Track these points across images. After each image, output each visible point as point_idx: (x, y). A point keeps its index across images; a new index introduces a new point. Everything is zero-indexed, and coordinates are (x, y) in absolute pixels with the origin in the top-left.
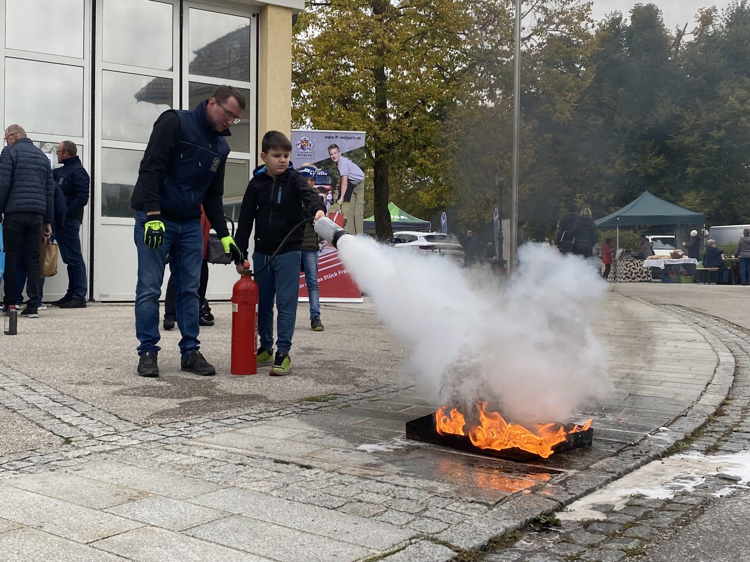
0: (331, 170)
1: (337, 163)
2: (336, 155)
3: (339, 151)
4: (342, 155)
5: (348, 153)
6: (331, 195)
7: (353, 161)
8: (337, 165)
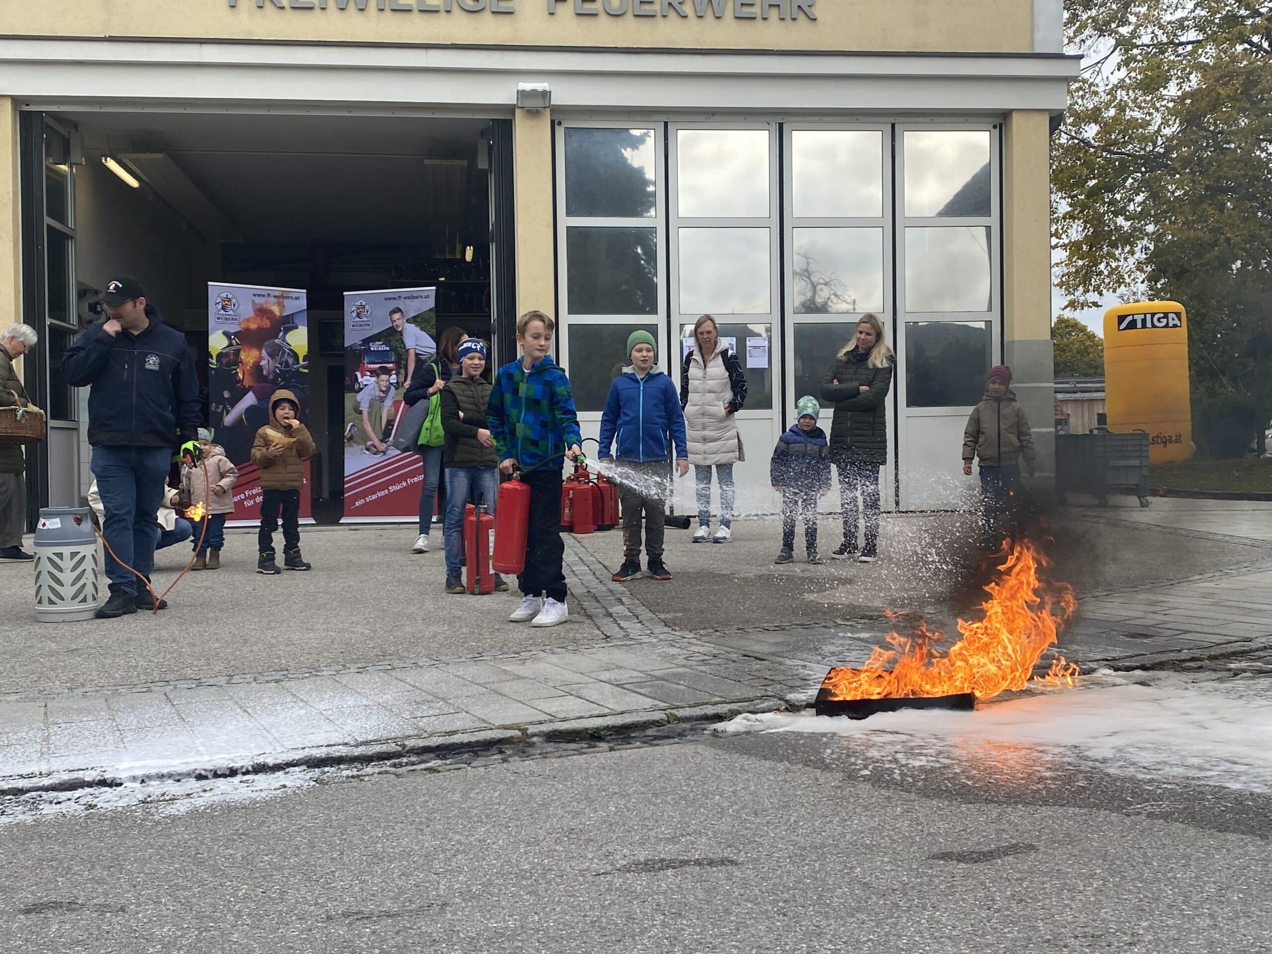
0: (394, 343)
1: (401, 333)
2: (400, 321)
3: (403, 316)
4: (407, 320)
5: (414, 317)
6: (394, 376)
7: (422, 329)
8: (402, 335)
